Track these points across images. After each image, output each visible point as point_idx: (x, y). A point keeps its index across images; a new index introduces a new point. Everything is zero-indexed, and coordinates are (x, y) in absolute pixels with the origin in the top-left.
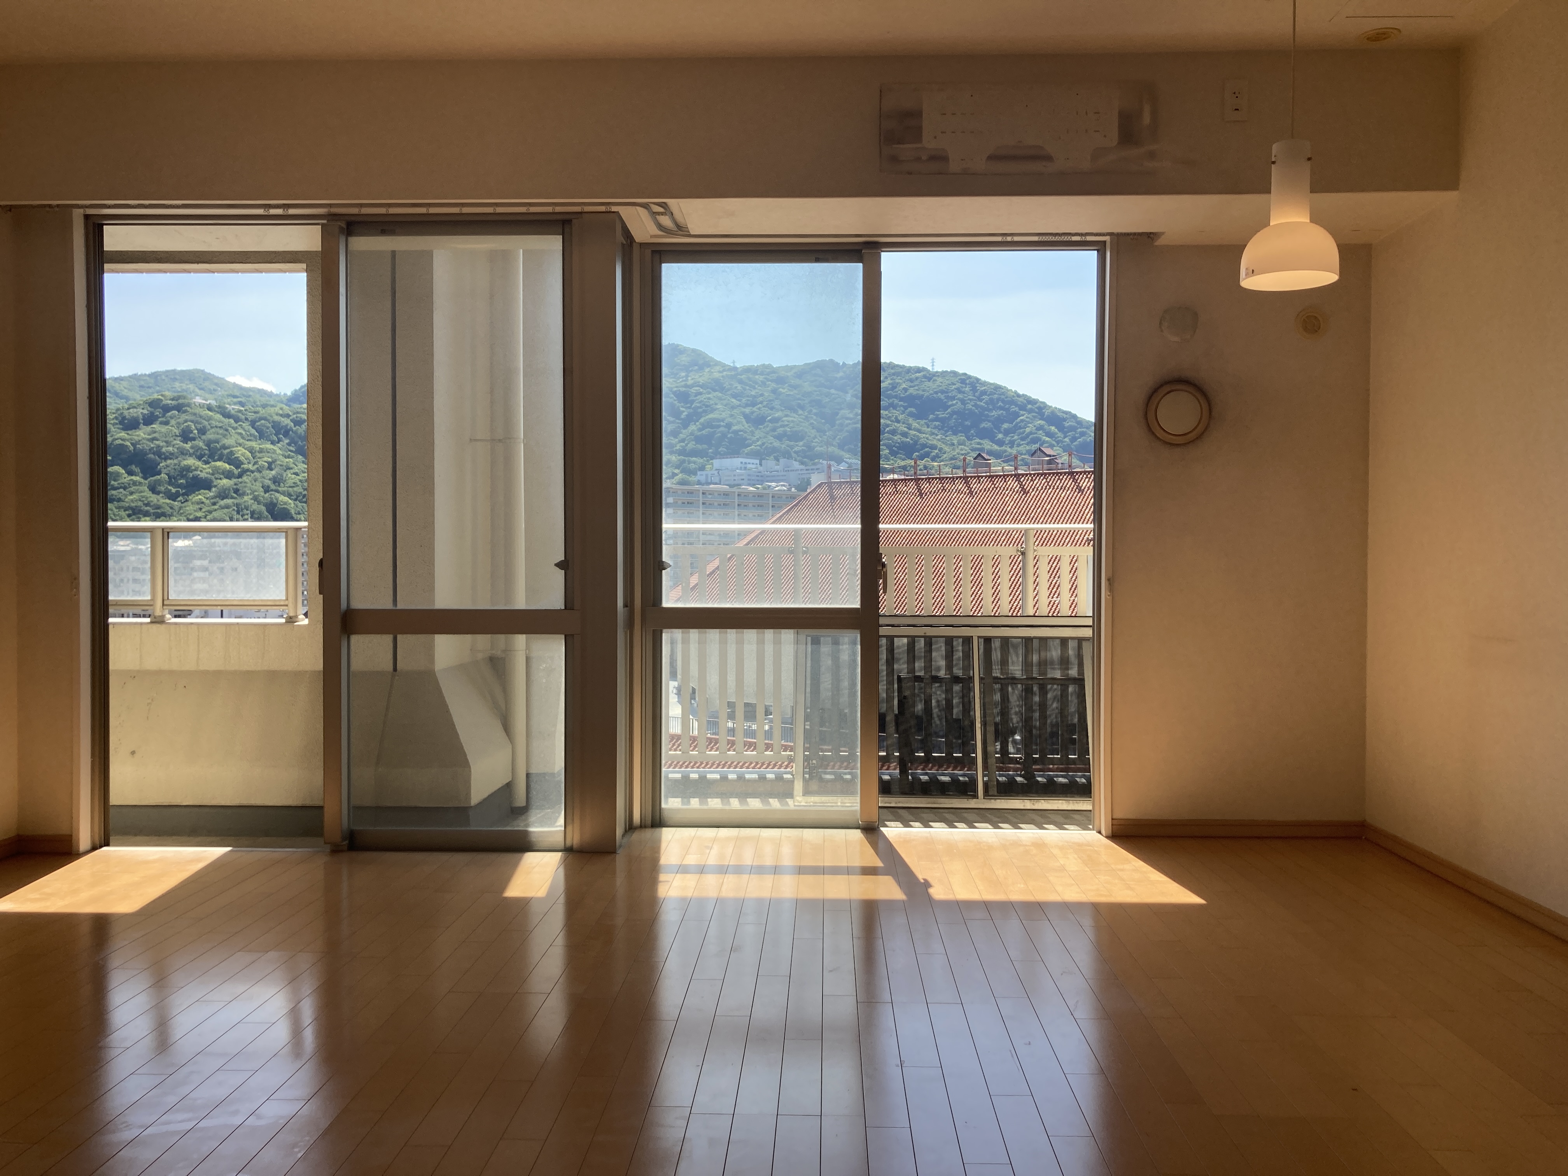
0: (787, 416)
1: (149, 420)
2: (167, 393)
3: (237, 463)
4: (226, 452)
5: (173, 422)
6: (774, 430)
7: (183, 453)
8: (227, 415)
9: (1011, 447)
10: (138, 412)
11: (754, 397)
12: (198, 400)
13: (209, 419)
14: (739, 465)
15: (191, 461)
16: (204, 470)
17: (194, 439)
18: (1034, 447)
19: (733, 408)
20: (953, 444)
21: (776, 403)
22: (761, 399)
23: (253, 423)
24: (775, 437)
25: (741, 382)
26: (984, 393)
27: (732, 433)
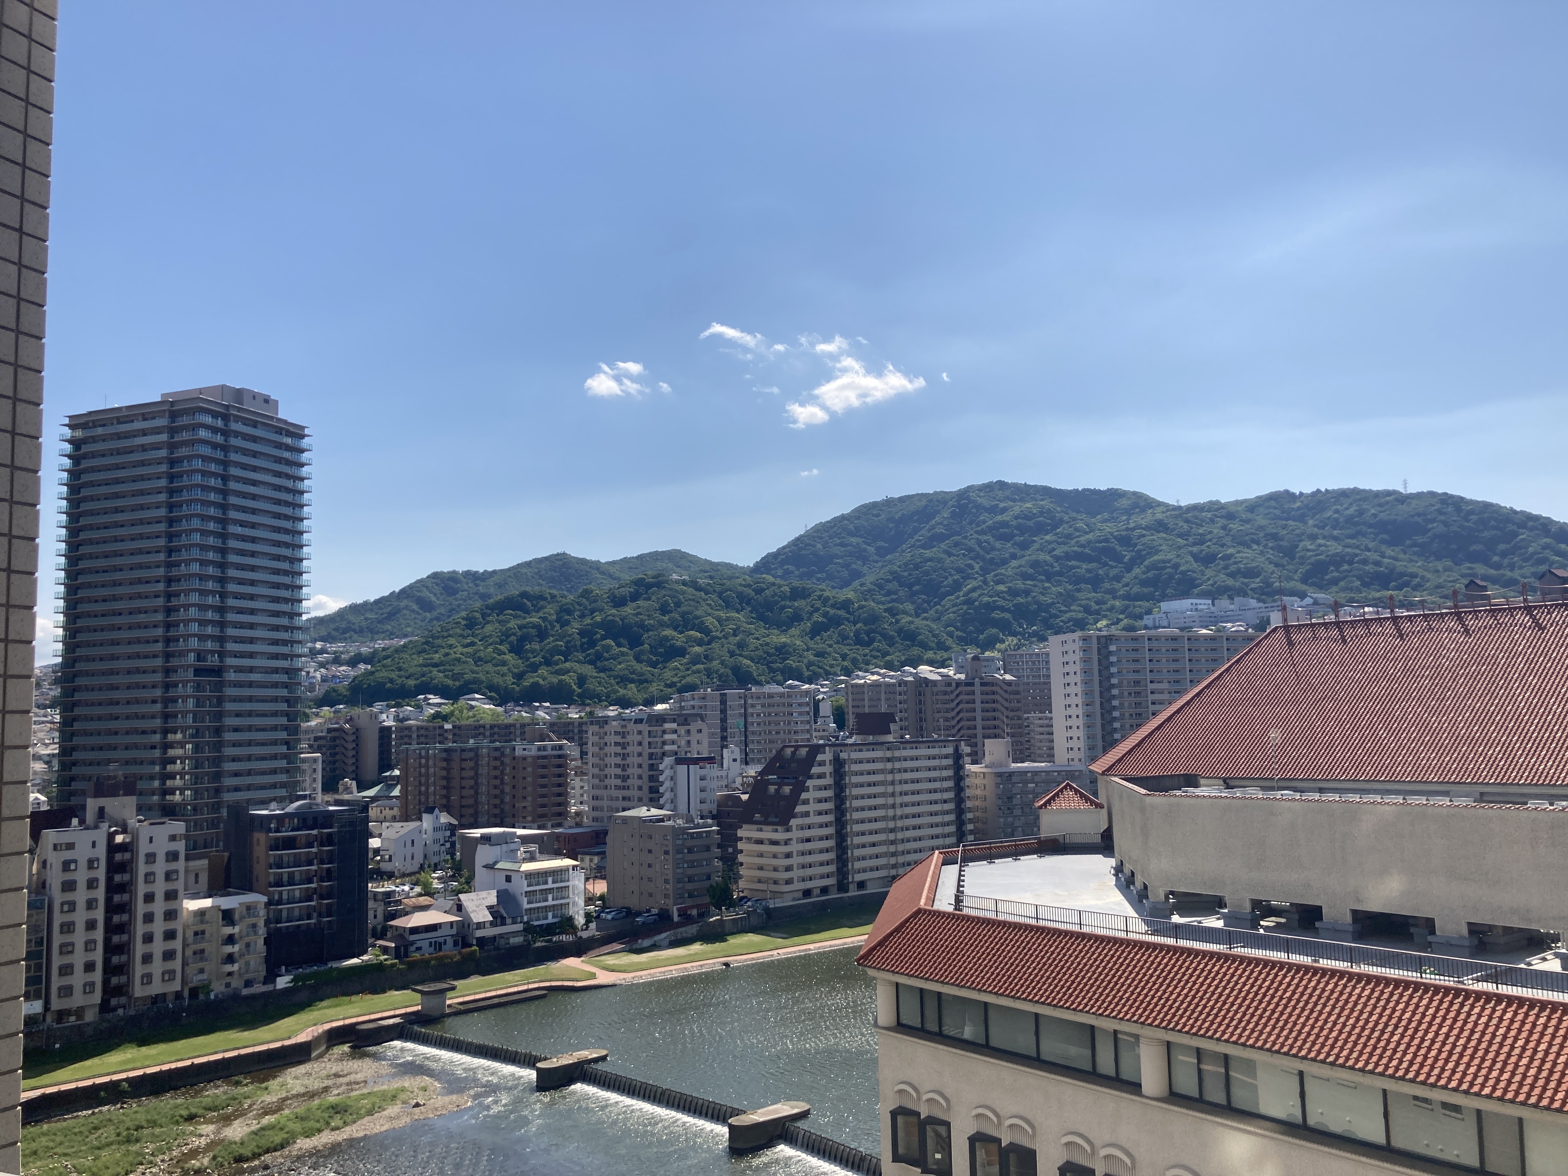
0: (1239, 552)
1: (635, 597)
2: (649, 573)
3: (706, 631)
4: (697, 622)
5: (654, 598)
6: (1226, 567)
7: (662, 625)
8: (699, 589)
9: (1512, 570)
10: (625, 591)
11: (1201, 535)
12: (675, 577)
13: (683, 593)
14: (1190, 607)
15: (668, 632)
16: (679, 639)
17: (671, 612)
18: (1543, 568)
19: (1180, 548)
20: (1438, 571)
21: (1227, 540)
22: (1209, 536)
23: (720, 595)
24: (1227, 575)
25: (1187, 521)
26: (1472, 512)
27: (1181, 573)
